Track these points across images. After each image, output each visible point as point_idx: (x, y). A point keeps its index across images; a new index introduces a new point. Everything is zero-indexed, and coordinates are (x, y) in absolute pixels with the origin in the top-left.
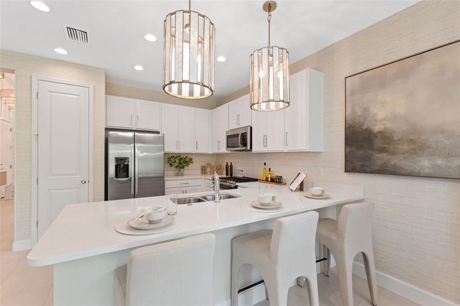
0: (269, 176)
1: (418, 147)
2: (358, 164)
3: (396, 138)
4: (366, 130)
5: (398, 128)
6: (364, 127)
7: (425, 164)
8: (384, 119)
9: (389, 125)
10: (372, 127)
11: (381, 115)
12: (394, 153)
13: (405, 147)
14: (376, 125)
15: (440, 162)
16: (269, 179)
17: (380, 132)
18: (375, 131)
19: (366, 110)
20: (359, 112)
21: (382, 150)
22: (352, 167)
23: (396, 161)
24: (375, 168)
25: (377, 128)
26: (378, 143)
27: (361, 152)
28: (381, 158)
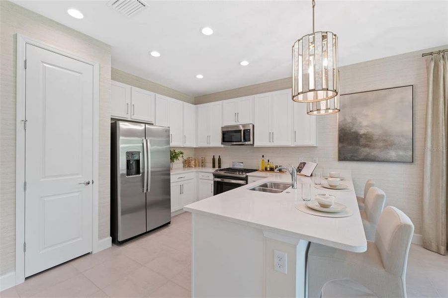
0: (269, 166)
1: (389, 144)
2: (349, 155)
3: (374, 139)
4: (354, 132)
5: (376, 132)
6: (353, 130)
7: (393, 154)
8: (367, 126)
9: (370, 130)
10: (359, 131)
11: (365, 123)
12: (374, 148)
13: (381, 144)
14: (362, 129)
15: (401, 153)
16: (268, 169)
17: (364, 134)
18: (361, 134)
19: (354, 119)
20: (349, 120)
21: (366, 146)
22: (343, 157)
23: (375, 153)
24: (362, 157)
25: (362, 131)
26: (363, 141)
27: (350, 147)
28: (364, 151)
